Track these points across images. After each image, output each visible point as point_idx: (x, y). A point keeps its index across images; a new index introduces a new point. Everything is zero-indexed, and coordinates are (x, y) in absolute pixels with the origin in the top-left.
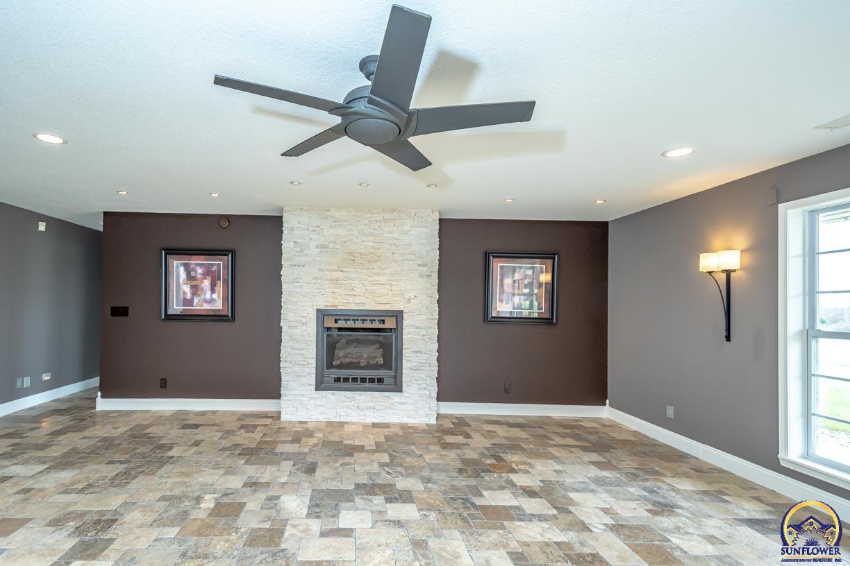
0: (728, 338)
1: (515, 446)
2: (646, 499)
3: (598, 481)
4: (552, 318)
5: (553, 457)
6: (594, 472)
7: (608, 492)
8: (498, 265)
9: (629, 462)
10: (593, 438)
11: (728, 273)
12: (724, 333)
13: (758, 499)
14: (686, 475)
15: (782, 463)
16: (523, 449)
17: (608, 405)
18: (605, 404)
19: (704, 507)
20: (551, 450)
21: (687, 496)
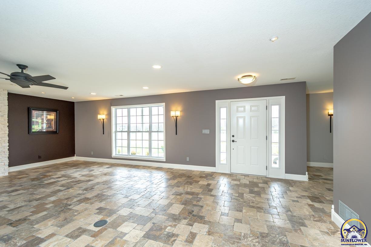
0: (103, 134)
1: (49, 172)
2: (88, 171)
3: (76, 171)
4: (57, 131)
5: (62, 171)
6: (75, 170)
7: (80, 172)
8: (34, 113)
9: (83, 166)
10: (72, 165)
11: (103, 119)
12: (103, 133)
13: (109, 165)
14: (96, 165)
15: (112, 157)
16: (51, 172)
17: (75, 156)
18: (74, 156)
19: (99, 168)
20: (61, 169)
21: (96, 168)
